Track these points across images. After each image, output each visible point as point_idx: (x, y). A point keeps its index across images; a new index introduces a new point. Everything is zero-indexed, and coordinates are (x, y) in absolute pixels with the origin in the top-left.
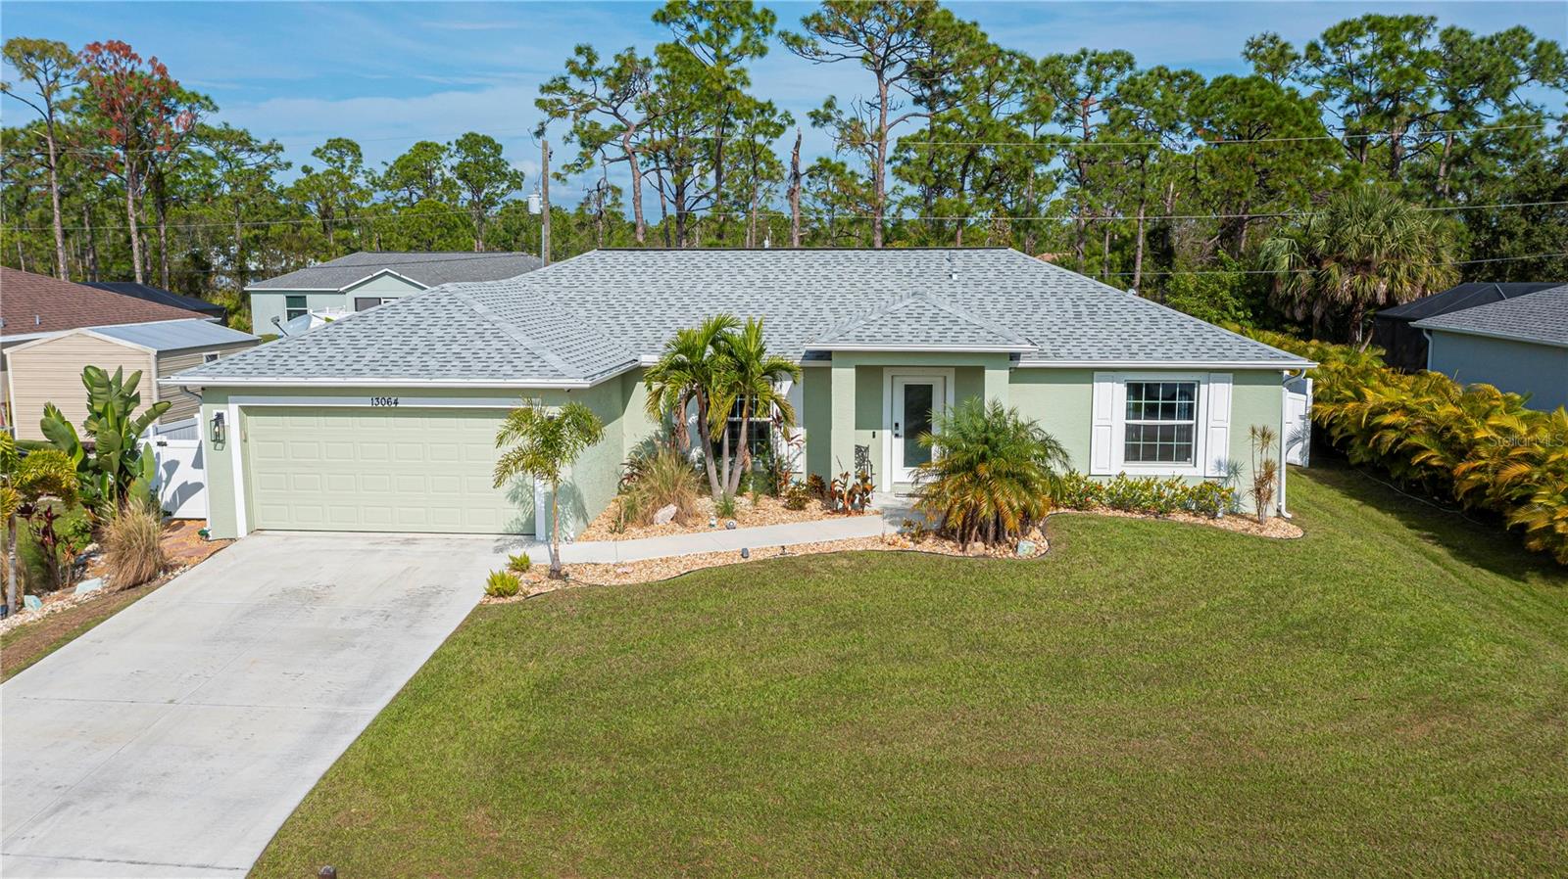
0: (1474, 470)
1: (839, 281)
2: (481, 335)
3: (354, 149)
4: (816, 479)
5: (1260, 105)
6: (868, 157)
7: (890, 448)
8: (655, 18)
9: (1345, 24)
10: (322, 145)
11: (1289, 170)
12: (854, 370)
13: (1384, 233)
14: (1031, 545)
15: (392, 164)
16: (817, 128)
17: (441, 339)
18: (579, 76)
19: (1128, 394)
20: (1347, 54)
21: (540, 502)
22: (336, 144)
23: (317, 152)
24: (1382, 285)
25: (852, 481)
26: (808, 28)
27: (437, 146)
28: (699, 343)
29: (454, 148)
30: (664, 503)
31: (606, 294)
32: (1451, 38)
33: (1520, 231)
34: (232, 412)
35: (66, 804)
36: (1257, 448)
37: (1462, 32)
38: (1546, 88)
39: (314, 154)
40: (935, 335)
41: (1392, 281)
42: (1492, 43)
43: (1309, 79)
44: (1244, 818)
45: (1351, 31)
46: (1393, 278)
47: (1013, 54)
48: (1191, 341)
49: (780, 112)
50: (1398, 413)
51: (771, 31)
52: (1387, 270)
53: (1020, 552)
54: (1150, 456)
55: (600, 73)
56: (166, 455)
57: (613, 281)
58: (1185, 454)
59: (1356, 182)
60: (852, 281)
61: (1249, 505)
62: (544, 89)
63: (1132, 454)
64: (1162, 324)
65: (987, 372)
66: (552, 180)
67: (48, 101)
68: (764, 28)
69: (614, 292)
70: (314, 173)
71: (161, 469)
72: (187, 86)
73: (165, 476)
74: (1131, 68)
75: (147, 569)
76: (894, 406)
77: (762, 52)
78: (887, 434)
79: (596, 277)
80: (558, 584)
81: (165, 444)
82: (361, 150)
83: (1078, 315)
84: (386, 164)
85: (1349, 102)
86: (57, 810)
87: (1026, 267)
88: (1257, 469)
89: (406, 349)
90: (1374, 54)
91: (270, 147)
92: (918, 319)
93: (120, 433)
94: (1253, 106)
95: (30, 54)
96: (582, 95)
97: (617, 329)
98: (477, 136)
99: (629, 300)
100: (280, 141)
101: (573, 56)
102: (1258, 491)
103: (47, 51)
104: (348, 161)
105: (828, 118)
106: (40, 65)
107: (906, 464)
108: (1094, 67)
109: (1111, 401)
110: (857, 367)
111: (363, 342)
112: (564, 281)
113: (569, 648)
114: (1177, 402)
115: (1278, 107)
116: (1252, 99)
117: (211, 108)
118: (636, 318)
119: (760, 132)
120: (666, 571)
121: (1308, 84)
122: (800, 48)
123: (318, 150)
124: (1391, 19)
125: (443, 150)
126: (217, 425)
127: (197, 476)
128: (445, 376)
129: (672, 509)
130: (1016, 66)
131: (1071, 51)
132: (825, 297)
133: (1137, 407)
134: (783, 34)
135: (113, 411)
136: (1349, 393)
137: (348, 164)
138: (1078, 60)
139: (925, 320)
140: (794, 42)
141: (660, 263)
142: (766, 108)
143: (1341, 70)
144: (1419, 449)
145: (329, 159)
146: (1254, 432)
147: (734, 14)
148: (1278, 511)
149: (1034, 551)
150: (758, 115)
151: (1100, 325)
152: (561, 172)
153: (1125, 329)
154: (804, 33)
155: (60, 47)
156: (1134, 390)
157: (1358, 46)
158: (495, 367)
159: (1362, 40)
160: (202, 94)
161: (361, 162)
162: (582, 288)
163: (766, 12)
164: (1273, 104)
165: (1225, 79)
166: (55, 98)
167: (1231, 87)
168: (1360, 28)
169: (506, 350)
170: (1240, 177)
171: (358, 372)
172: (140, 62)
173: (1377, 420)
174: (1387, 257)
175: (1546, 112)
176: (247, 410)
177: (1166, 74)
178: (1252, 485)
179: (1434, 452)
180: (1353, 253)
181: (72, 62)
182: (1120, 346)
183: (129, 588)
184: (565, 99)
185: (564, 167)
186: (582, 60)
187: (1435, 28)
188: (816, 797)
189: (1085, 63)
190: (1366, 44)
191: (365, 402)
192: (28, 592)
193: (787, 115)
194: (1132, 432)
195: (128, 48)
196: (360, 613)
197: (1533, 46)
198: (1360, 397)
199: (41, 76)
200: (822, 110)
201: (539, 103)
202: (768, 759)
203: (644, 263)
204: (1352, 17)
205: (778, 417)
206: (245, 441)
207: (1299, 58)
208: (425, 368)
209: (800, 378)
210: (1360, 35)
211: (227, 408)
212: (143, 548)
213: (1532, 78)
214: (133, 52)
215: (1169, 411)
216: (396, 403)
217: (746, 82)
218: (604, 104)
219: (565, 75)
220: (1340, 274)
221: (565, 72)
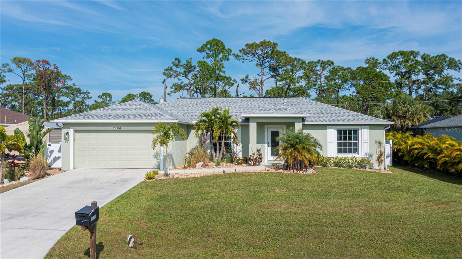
0: (443, 157)
1: (251, 105)
2: (146, 111)
3: (110, 96)
4: (245, 158)
5: (371, 74)
6: (258, 92)
7: (267, 150)
8: (198, 51)
9: (393, 53)
10: (101, 94)
11: (380, 92)
12: (256, 123)
13: (409, 108)
14: (310, 171)
15: (120, 101)
16: (243, 84)
17: (134, 112)
18: (176, 66)
19: (338, 133)
20: (395, 61)
21: (162, 158)
22: (104, 94)
23: (99, 96)
24: (410, 123)
25: (256, 156)
26: (241, 53)
27: (134, 95)
28: (211, 115)
29: (138, 96)
30: (199, 161)
31: (183, 108)
32: (424, 57)
33: (449, 109)
34: (71, 131)
35: (12, 218)
36: (377, 148)
37: (428, 55)
38: (453, 70)
39: (98, 97)
40: (280, 112)
41: (413, 122)
42: (436, 57)
43: (384, 68)
44: (382, 224)
45: (395, 55)
46: (413, 121)
47: (299, 59)
48: (356, 118)
49: (232, 80)
50: (418, 145)
51: (230, 54)
52: (411, 119)
53: (307, 172)
54: (345, 152)
55: (181, 66)
56: (50, 148)
57: (185, 105)
58: (356, 151)
59: (400, 95)
60: (255, 105)
61: (376, 166)
62: (165, 70)
63: (340, 151)
64: (347, 114)
65: (296, 124)
66: (167, 95)
67: (24, 75)
68: (228, 54)
69: (186, 108)
70: (98, 102)
71: (49, 153)
72: (63, 73)
73: (49, 155)
74: (333, 65)
75: (42, 174)
76: (268, 137)
77: (228, 59)
78: (266, 145)
79: (180, 104)
80: (167, 177)
81: (50, 145)
82: (112, 96)
83: (322, 112)
84: (119, 101)
85: (396, 75)
86: (9, 219)
87: (306, 101)
88: (378, 153)
89: (124, 114)
90: (402, 61)
91: (86, 93)
92: (275, 109)
93: (38, 135)
94: (369, 74)
95: (20, 61)
96: (176, 71)
97: (186, 116)
98: (145, 92)
99: (190, 109)
100: (89, 91)
101: (174, 61)
102: (378, 160)
103: (25, 61)
104: (108, 99)
105: (246, 81)
106: (22, 64)
107: (272, 155)
108: (322, 64)
109: (332, 134)
110: (257, 122)
111: (111, 112)
112: (170, 105)
113: (170, 189)
114: (352, 135)
115: (376, 74)
116: (368, 72)
117: (70, 79)
118: (192, 113)
119: (227, 85)
120: (200, 175)
121: (384, 70)
122: (239, 58)
123: (100, 96)
124: (406, 52)
125: (135, 96)
126: (66, 135)
127: (59, 154)
128: (135, 119)
129: (201, 163)
130: (300, 63)
131: (316, 60)
132: (247, 109)
133: (341, 137)
134: (234, 54)
135: (36, 129)
136: (403, 143)
137: (108, 100)
138: (318, 62)
139: (277, 109)
140: (237, 56)
141: (199, 101)
142: (229, 79)
143: (393, 66)
144: (426, 154)
145: (103, 98)
146: (376, 142)
147: (220, 49)
148: (385, 168)
149: (312, 172)
150: (226, 80)
151: (328, 114)
152: (170, 93)
153: (336, 115)
154: (240, 54)
155: (29, 60)
156: (339, 132)
157: (398, 59)
158: (150, 117)
159: (399, 57)
160: (68, 75)
161: (112, 99)
162: (176, 107)
163: (229, 49)
164: (374, 74)
165: (360, 67)
166: (26, 73)
167: (361, 70)
168: (398, 54)
169: (153, 114)
170: (366, 94)
171: (110, 119)
172: (51, 66)
173: (412, 147)
174: (411, 115)
175: (453, 77)
176: (76, 131)
177: (343, 69)
178: (376, 159)
179: (430, 154)
180: (400, 114)
181: (32, 64)
182: (335, 119)
183: (36, 179)
184: (172, 73)
185: (170, 92)
186: (176, 62)
187: (419, 55)
188: (247, 219)
189: (320, 63)
190: (400, 58)
191: (111, 128)
192: (6, 178)
193: (234, 80)
194: (339, 144)
195: (48, 62)
196: (106, 183)
197: (448, 59)
198: (406, 143)
199: (22, 67)
200: (245, 79)
201: (164, 74)
202: (232, 211)
203: (194, 101)
204: (396, 51)
205: (234, 138)
206: (75, 140)
207: (381, 63)
208: (129, 118)
209: (240, 127)
210: (398, 56)
211: (70, 130)
212: (41, 167)
213: (448, 68)
214: (49, 63)
215: (350, 138)
216: (120, 128)
217: (223, 67)
218: (182, 74)
219: (172, 66)
220: (397, 120)
221: (172, 65)
